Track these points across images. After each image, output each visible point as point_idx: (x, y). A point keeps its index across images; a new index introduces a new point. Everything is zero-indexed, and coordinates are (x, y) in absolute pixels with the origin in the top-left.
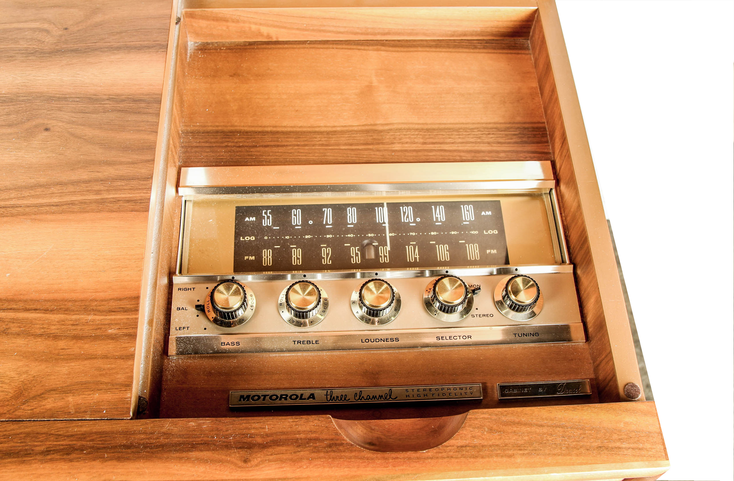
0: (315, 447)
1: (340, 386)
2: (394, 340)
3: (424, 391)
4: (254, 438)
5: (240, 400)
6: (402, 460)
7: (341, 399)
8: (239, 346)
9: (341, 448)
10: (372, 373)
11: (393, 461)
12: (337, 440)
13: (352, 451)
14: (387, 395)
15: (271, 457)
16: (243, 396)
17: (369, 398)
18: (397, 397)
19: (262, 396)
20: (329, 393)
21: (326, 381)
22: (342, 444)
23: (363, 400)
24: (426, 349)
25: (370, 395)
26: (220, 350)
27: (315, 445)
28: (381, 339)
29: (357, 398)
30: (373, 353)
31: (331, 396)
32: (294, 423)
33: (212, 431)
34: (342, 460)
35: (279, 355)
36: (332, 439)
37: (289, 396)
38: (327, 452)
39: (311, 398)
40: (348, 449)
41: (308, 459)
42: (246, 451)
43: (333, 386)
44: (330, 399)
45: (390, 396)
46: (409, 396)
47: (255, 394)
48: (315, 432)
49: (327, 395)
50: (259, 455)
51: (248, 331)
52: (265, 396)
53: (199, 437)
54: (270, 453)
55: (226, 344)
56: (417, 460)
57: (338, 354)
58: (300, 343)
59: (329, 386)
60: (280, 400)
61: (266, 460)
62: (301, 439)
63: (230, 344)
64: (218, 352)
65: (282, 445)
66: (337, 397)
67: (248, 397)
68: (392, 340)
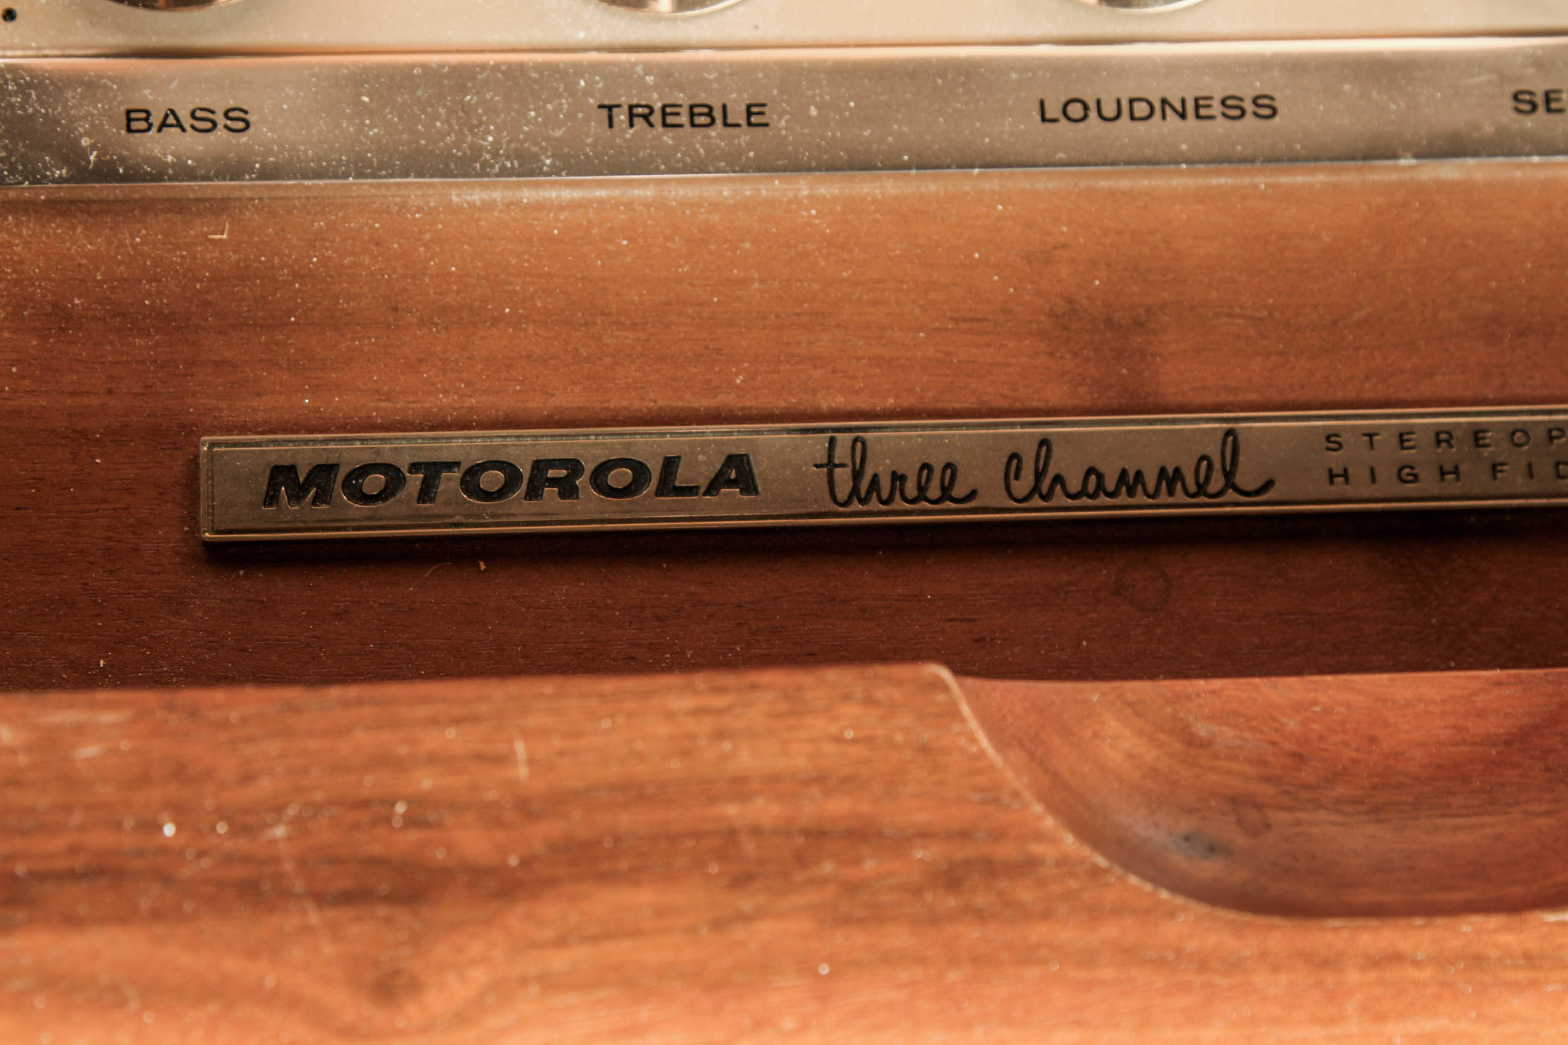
0: (852, 888)
1: (907, 402)
2: (1248, 105)
3: (1438, 442)
4: (439, 825)
5: (271, 498)
6: (1426, 974)
7: (922, 495)
8: (243, 138)
9: (1025, 893)
10: (1109, 322)
11: (1372, 975)
12: (998, 834)
13: (1095, 914)
14: (1210, 467)
15: (558, 961)
16: (292, 469)
17: (1100, 486)
18: (1268, 485)
19: (415, 467)
20: (842, 453)
21: (818, 374)
22: (1028, 866)
23: (1059, 499)
24: (1450, 170)
25: (1102, 469)
26: (123, 160)
27: (849, 873)
28: (1164, 102)
29: (1021, 487)
30: (1111, 193)
31: (857, 475)
32: (707, 725)
33: (144, 779)
34: (1033, 973)
35: (510, 195)
36: (965, 834)
37: (589, 468)
38: (935, 920)
39: (731, 483)
40: (1068, 896)
41: (806, 967)
42: (388, 921)
43: (863, 403)
44: (855, 491)
45: (1229, 476)
46: (1345, 474)
47: (368, 459)
48: (848, 783)
49: (830, 465)
50: (476, 948)
51: (303, 37)
52: (432, 471)
53: (52, 830)
54: (547, 934)
55: (156, 121)
56: (1521, 975)
57: (892, 191)
58: (646, 117)
59: (839, 401)
60: (533, 493)
61: (524, 981)
62: (756, 831)
63: (187, 122)
64: (104, 173)
65: (633, 877)
66: (898, 478)
67: (325, 471)
68: (1234, 109)
